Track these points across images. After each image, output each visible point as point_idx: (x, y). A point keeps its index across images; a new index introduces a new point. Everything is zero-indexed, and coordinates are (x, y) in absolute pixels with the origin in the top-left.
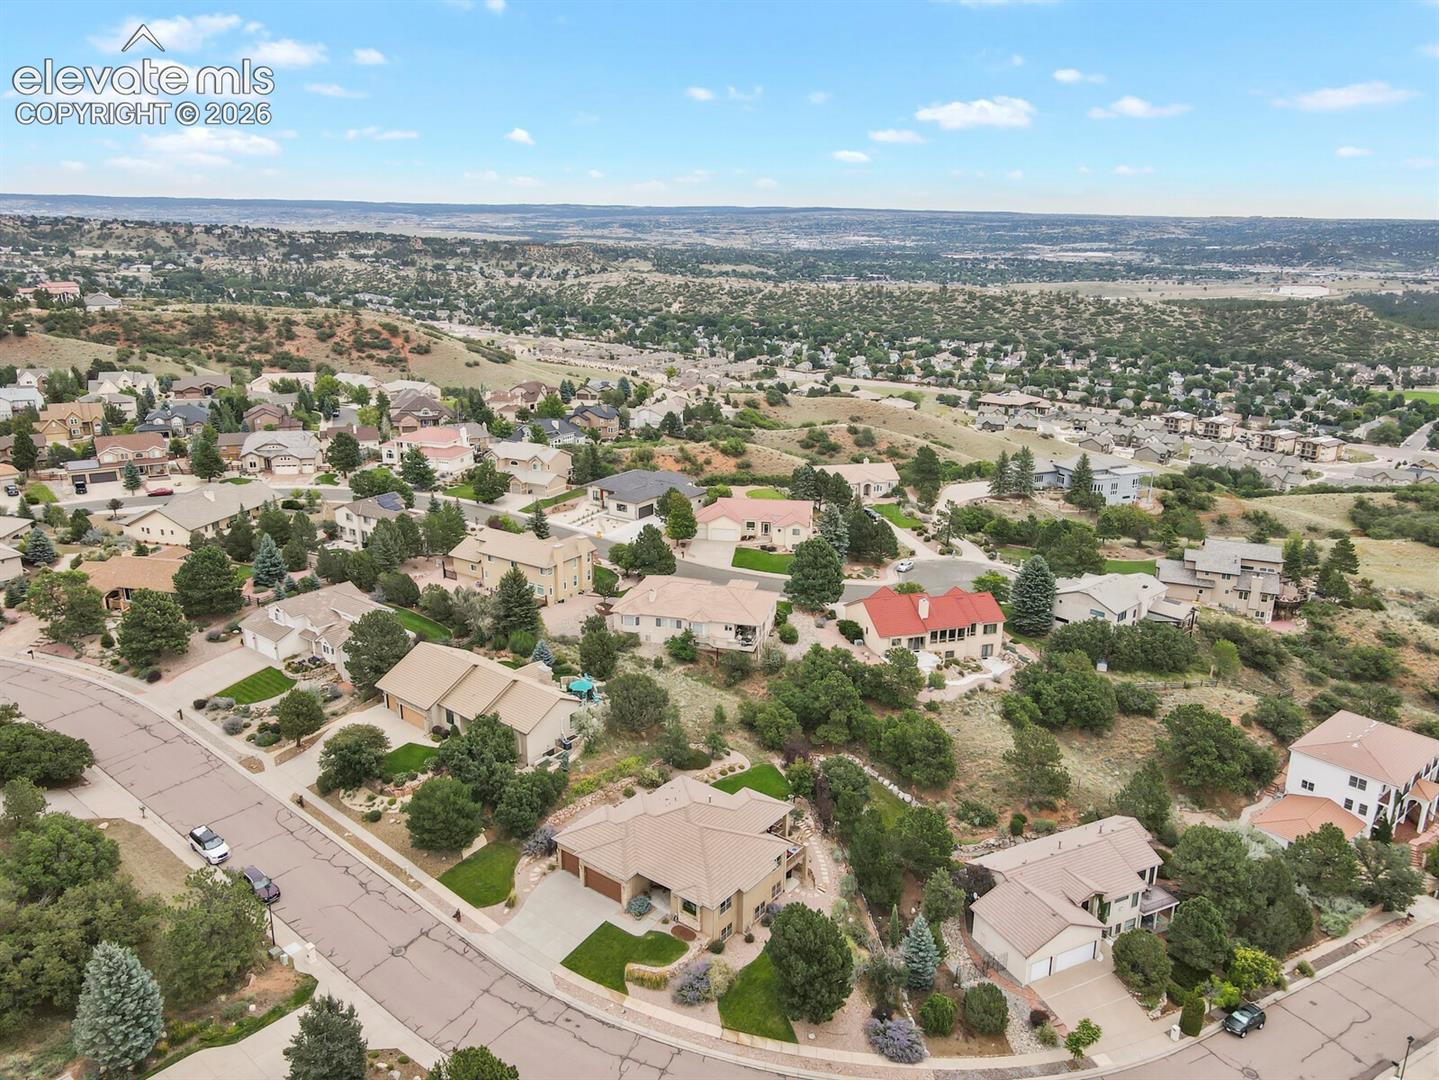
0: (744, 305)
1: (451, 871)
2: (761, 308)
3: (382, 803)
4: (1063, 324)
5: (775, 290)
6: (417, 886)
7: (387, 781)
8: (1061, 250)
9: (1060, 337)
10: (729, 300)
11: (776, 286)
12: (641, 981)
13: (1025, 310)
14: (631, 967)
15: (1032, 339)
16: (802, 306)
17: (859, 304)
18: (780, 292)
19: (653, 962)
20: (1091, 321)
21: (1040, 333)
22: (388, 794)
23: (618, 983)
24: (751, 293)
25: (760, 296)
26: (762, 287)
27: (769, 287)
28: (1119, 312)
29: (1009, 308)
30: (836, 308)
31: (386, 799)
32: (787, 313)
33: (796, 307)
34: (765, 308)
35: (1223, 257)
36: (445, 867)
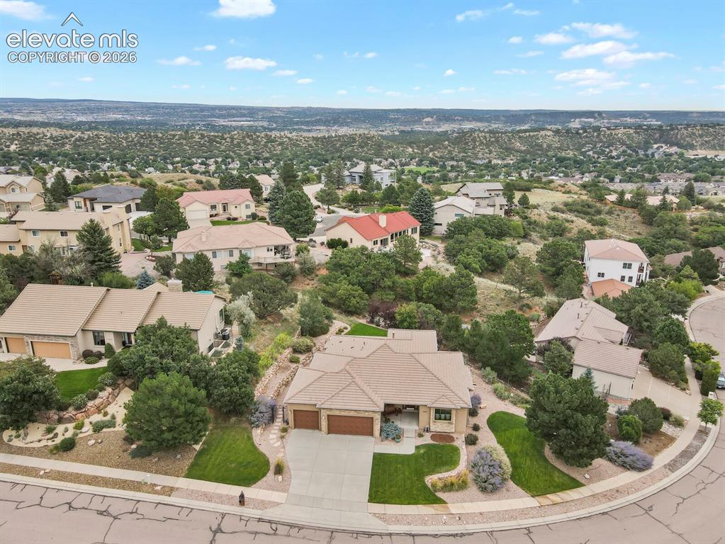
0: (63, 144)
1: (193, 465)
2: (75, 146)
3: (66, 430)
4: (253, 148)
5: (82, 135)
6: (170, 491)
7: (63, 408)
8: (229, 121)
9: (252, 154)
10: (52, 142)
11: (83, 133)
12: (449, 487)
13: (232, 142)
14: (430, 480)
15: (240, 156)
16: (103, 144)
17: (139, 142)
18: (86, 137)
19: (445, 468)
20: (265, 146)
21: (243, 153)
22: (70, 420)
23: (430, 497)
24: (67, 138)
25: (73, 139)
26: (73, 134)
27: (79, 134)
28: (277, 141)
29: (224, 141)
30: (125, 145)
31: (71, 426)
32: (94, 149)
33: (99, 145)
34: (79, 146)
35: (302, 123)
36: (187, 463)
